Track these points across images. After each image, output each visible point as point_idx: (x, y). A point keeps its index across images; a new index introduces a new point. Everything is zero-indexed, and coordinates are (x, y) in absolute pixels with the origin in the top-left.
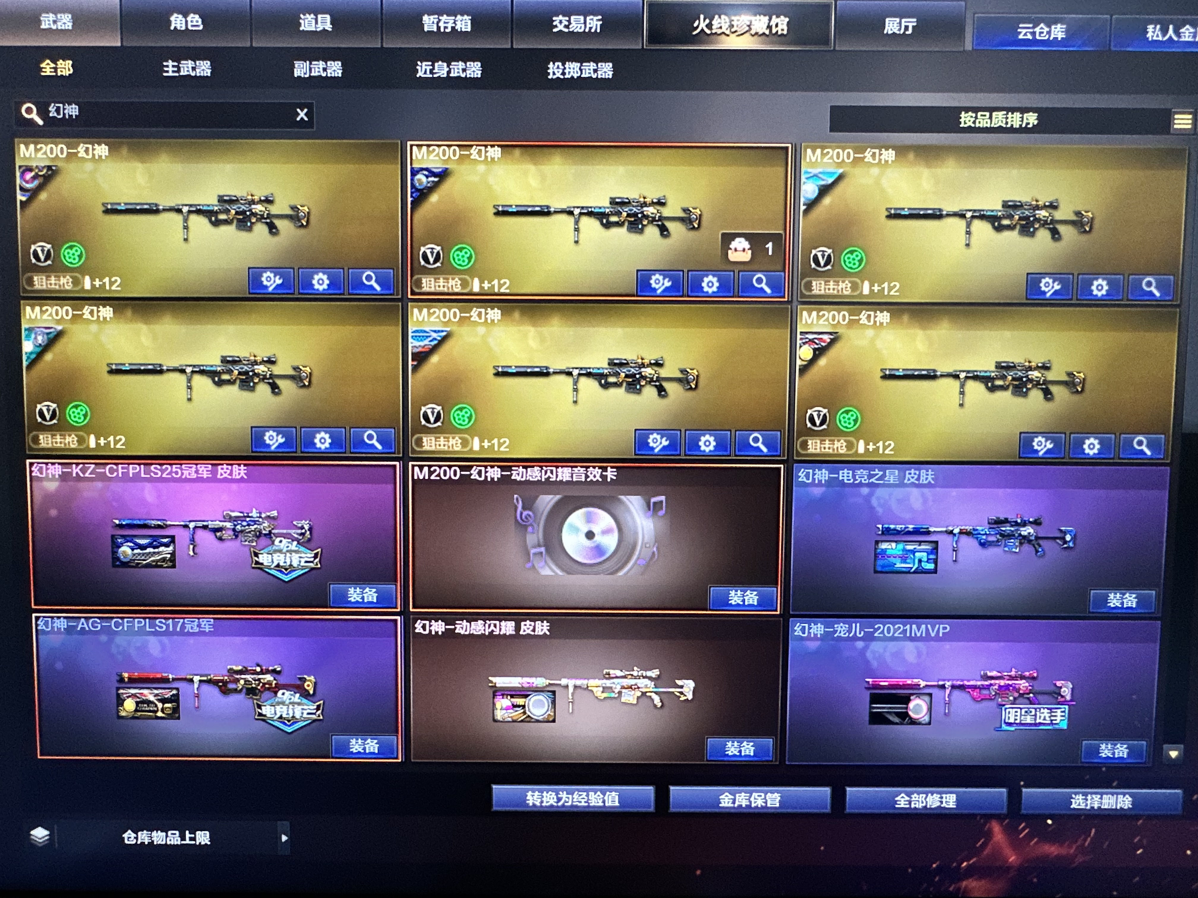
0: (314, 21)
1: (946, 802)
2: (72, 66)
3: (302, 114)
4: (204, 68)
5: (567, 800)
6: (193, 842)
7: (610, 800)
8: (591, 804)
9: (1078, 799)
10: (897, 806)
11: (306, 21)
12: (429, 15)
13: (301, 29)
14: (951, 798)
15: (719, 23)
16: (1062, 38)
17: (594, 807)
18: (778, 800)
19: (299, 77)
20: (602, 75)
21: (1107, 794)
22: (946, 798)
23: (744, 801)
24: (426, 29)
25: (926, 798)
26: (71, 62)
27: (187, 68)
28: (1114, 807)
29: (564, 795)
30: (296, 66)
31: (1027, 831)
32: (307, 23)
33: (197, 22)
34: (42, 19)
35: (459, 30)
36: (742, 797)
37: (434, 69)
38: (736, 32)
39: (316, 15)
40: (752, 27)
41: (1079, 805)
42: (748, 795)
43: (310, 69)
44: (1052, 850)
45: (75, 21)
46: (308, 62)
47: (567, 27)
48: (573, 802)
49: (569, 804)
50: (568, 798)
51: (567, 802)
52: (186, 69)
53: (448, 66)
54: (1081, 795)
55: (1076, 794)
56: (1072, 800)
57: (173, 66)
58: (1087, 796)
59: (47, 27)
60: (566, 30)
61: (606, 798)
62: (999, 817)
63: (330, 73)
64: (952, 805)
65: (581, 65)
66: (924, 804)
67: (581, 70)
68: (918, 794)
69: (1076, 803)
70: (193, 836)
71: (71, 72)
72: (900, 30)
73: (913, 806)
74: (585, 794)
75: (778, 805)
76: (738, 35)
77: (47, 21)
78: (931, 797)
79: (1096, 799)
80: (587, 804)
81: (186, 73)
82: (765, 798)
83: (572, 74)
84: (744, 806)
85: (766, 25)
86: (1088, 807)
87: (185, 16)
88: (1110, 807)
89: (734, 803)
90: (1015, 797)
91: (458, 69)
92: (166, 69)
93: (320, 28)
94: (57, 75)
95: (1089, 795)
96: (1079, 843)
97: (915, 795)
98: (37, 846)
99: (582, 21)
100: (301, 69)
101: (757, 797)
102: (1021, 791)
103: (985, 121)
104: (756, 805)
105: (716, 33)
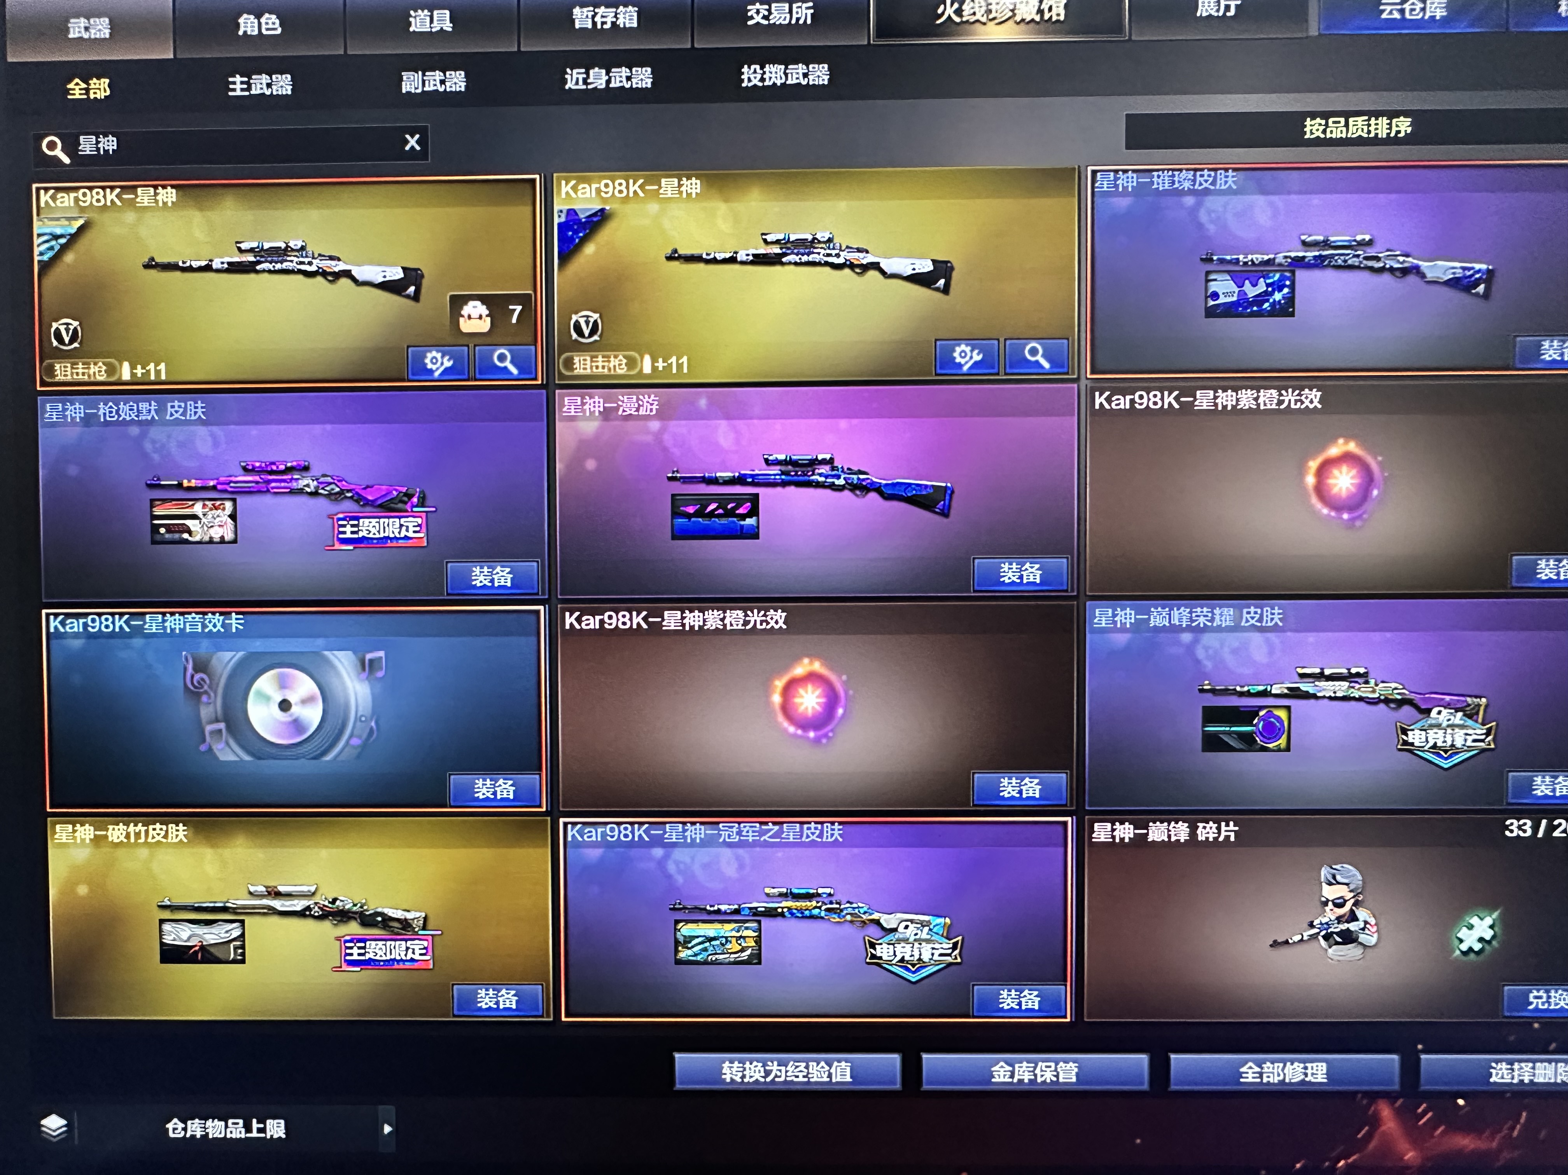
0: (428, 19)
1: (1313, 1074)
2: (109, 86)
3: (412, 142)
4: (283, 85)
5: (779, 1074)
6: (263, 1135)
7: (839, 1074)
8: (811, 1080)
9: (1501, 1069)
10: (1242, 1080)
11: (418, 18)
12: (582, 7)
13: (411, 29)
14: (1320, 1068)
15: (973, 8)
16: (1442, 17)
17: (817, 1083)
18: (1074, 1073)
19: (409, 93)
20: (814, 80)
21: (1542, 1061)
22: (1312, 1068)
23: (1026, 1073)
24: (577, 26)
25: (1283, 1070)
26: (107, 81)
27: (260, 84)
28: (1552, 1081)
29: (774, 1067)
30: (405, 78)
31: (1430, 1115)
32: (420, 22)
33: (274, 23)
34: (69, 25)
35: (622, 26)
36: (1024, 1068)
37: (588, 76)
38: (994, 19)
39: (431, 11)
40: (1016, 11)
41: (1502, 1078)
42: (1033, 1065)
43: (424, 82)
44: (1466, 1142)
45: (113, 26)
46: (420, 73)
47: (765, 18)
48: (786, 1076)
49: (782, 1079)
50: (780, 1071)
51: (780, 1077)
52: (259, 86)
53: (608, 73)
54: (1504, 1063)
55: (1497, 1062)
56: (1492, 1070)
57: (242, 83)
58: (1512, 1064)
59: (77, 35)
60: (765, 22)
61: (833, 1070)
62: (1390, 1097)
63: (450, 87)
64: (1321, 1078)
65: (786, 68)
66: (1281, 1078)
67: (786, 75)
68: (1273, 1063)
69: (1497, 1074)
70: (262, 1126)
71: (108, 93)
72: (1218, 11)
73: (1265, 1080)
74: (804, 1064)
75: (1074, 1080)
76: (997, 24)
77: (77, 29)
78: (1292, 1067)
79: (1526, 1069)
80: (806, 1080)
81: (259, 92)
82: (1056, 1070)
83: (773, 79)
84: (1026, 1081)
85: (1036, 8)
86: (1515, 1081)
87: (258, 17)
88: (1547, 1080)
89: (1012, 1076)
90: (1410, 1068)
91: (620, 77)
92: (231, 86)
93: (436, 27)
94: (89, 97)
95: (1516, 1064)
96: (1505, 1131)
97: (1268, 1064)
98: (51, 1142)
99: (787, 10)
100: (411, 83)
101: (1044, 1069)
102: (1419, 1059)
103: (1339, 129)
104: (1043, 1079)
105: (967, 21)
